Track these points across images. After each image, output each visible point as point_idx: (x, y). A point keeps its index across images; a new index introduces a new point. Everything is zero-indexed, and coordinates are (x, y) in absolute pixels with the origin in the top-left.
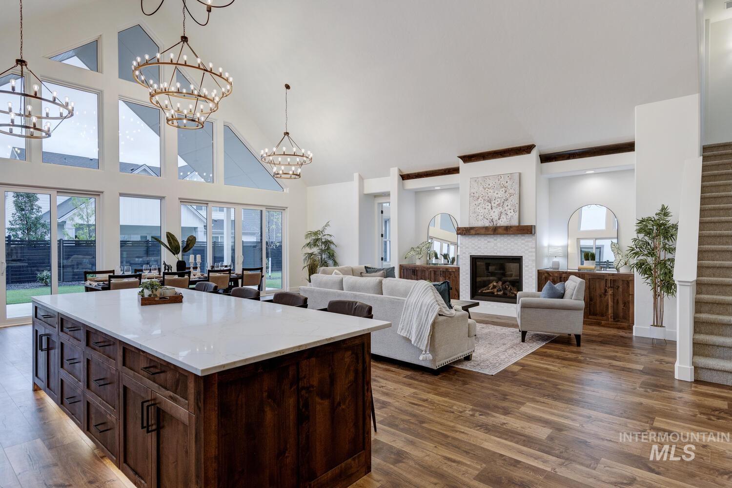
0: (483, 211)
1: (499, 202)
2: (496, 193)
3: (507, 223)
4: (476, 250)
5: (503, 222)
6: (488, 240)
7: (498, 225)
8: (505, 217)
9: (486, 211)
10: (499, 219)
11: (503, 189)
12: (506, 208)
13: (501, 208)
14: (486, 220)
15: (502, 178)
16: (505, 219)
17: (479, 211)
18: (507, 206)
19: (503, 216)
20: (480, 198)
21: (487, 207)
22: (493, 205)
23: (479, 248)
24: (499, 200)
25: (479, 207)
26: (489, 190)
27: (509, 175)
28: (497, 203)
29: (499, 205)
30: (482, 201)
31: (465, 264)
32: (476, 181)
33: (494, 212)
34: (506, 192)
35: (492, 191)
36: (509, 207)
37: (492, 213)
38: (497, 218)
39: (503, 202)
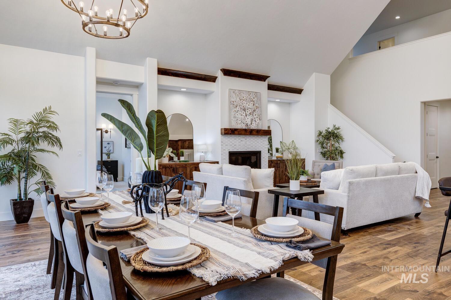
0: (240, 116)
1: (250, 111)
2: (248, 104)
3: (257, 127)
4: (233, 147)
5: (254, 127)
6: (242, 139)
7: (251, 128)
8: (254, 123)
9: (243, 117)
10: (251, 124)
11: (252, 102)
12: (255, 117)
13: (252, 116)
14: (242, 124)
15: (251, 94)
16: (254, 125)
17: (238, 116)
18: (255, 115)
19: (253, 122)
20: (238, 107)
21: (243, 114)
22: (247, 113)
23: (235, 146)
24: (250, 110)
25: (238, 113)
26: (244, 102)
27: (255, 93)
28: (249, 112)
29: (250, 113)
30: (240, 109)
31: (225, 159)
32: (234, 92)
33: (248, 118)
34: (254, 105)
35: (245, 103)
36: (257, 116)
37: (246, 119)
38: (250, 123)
39: (253, 112)
